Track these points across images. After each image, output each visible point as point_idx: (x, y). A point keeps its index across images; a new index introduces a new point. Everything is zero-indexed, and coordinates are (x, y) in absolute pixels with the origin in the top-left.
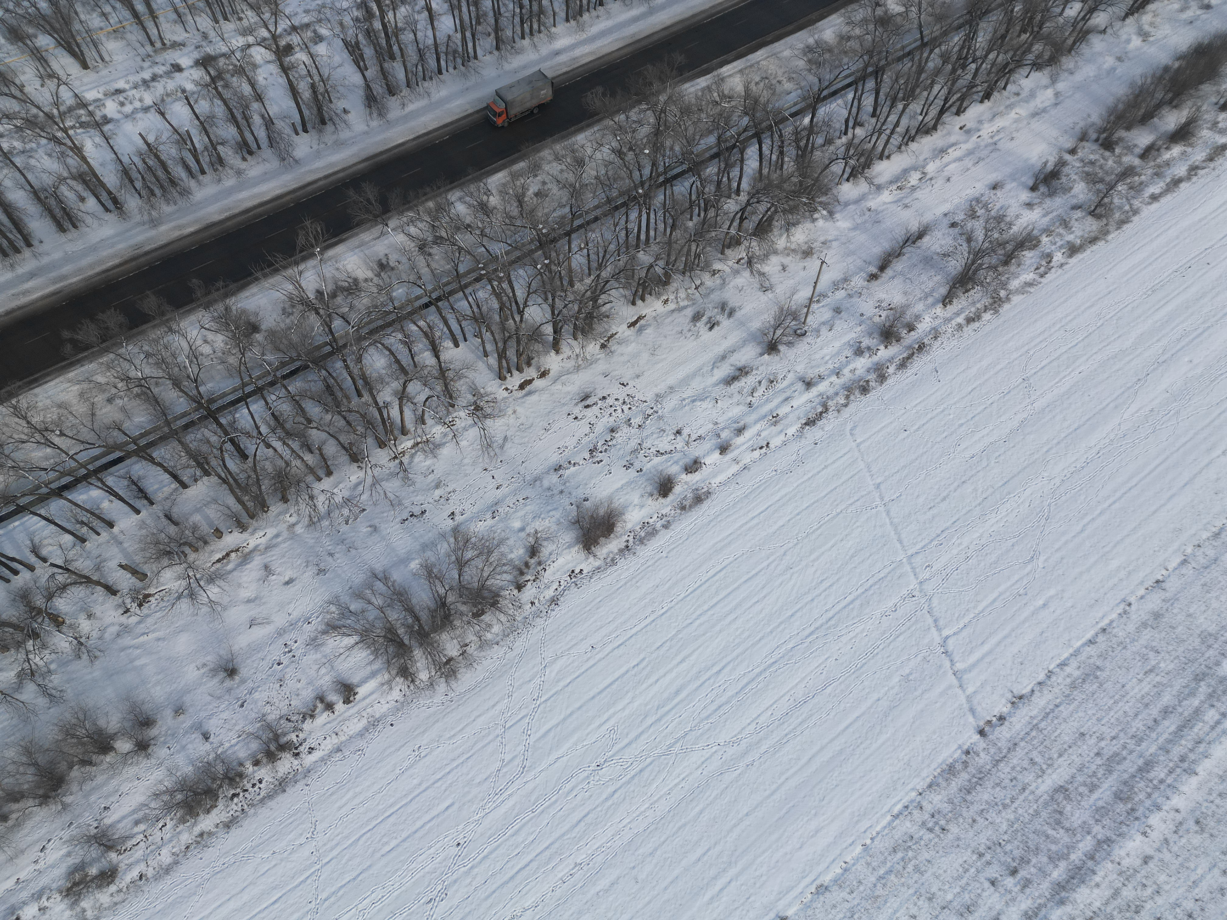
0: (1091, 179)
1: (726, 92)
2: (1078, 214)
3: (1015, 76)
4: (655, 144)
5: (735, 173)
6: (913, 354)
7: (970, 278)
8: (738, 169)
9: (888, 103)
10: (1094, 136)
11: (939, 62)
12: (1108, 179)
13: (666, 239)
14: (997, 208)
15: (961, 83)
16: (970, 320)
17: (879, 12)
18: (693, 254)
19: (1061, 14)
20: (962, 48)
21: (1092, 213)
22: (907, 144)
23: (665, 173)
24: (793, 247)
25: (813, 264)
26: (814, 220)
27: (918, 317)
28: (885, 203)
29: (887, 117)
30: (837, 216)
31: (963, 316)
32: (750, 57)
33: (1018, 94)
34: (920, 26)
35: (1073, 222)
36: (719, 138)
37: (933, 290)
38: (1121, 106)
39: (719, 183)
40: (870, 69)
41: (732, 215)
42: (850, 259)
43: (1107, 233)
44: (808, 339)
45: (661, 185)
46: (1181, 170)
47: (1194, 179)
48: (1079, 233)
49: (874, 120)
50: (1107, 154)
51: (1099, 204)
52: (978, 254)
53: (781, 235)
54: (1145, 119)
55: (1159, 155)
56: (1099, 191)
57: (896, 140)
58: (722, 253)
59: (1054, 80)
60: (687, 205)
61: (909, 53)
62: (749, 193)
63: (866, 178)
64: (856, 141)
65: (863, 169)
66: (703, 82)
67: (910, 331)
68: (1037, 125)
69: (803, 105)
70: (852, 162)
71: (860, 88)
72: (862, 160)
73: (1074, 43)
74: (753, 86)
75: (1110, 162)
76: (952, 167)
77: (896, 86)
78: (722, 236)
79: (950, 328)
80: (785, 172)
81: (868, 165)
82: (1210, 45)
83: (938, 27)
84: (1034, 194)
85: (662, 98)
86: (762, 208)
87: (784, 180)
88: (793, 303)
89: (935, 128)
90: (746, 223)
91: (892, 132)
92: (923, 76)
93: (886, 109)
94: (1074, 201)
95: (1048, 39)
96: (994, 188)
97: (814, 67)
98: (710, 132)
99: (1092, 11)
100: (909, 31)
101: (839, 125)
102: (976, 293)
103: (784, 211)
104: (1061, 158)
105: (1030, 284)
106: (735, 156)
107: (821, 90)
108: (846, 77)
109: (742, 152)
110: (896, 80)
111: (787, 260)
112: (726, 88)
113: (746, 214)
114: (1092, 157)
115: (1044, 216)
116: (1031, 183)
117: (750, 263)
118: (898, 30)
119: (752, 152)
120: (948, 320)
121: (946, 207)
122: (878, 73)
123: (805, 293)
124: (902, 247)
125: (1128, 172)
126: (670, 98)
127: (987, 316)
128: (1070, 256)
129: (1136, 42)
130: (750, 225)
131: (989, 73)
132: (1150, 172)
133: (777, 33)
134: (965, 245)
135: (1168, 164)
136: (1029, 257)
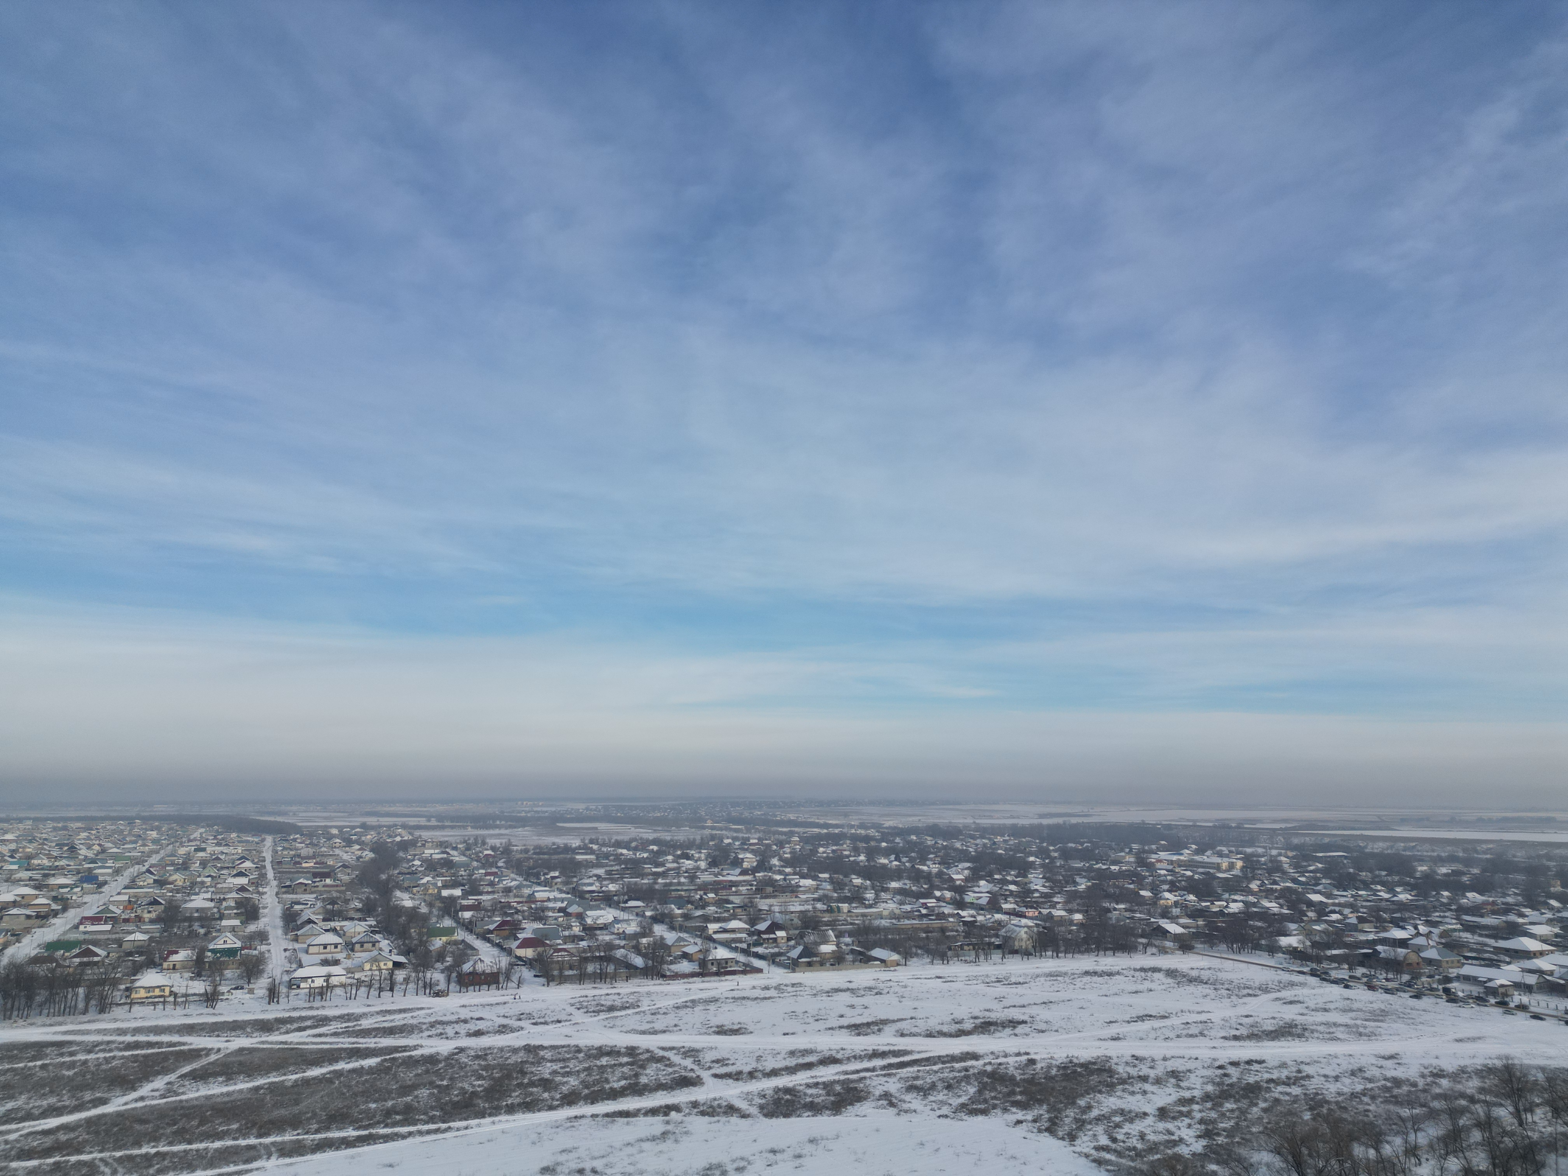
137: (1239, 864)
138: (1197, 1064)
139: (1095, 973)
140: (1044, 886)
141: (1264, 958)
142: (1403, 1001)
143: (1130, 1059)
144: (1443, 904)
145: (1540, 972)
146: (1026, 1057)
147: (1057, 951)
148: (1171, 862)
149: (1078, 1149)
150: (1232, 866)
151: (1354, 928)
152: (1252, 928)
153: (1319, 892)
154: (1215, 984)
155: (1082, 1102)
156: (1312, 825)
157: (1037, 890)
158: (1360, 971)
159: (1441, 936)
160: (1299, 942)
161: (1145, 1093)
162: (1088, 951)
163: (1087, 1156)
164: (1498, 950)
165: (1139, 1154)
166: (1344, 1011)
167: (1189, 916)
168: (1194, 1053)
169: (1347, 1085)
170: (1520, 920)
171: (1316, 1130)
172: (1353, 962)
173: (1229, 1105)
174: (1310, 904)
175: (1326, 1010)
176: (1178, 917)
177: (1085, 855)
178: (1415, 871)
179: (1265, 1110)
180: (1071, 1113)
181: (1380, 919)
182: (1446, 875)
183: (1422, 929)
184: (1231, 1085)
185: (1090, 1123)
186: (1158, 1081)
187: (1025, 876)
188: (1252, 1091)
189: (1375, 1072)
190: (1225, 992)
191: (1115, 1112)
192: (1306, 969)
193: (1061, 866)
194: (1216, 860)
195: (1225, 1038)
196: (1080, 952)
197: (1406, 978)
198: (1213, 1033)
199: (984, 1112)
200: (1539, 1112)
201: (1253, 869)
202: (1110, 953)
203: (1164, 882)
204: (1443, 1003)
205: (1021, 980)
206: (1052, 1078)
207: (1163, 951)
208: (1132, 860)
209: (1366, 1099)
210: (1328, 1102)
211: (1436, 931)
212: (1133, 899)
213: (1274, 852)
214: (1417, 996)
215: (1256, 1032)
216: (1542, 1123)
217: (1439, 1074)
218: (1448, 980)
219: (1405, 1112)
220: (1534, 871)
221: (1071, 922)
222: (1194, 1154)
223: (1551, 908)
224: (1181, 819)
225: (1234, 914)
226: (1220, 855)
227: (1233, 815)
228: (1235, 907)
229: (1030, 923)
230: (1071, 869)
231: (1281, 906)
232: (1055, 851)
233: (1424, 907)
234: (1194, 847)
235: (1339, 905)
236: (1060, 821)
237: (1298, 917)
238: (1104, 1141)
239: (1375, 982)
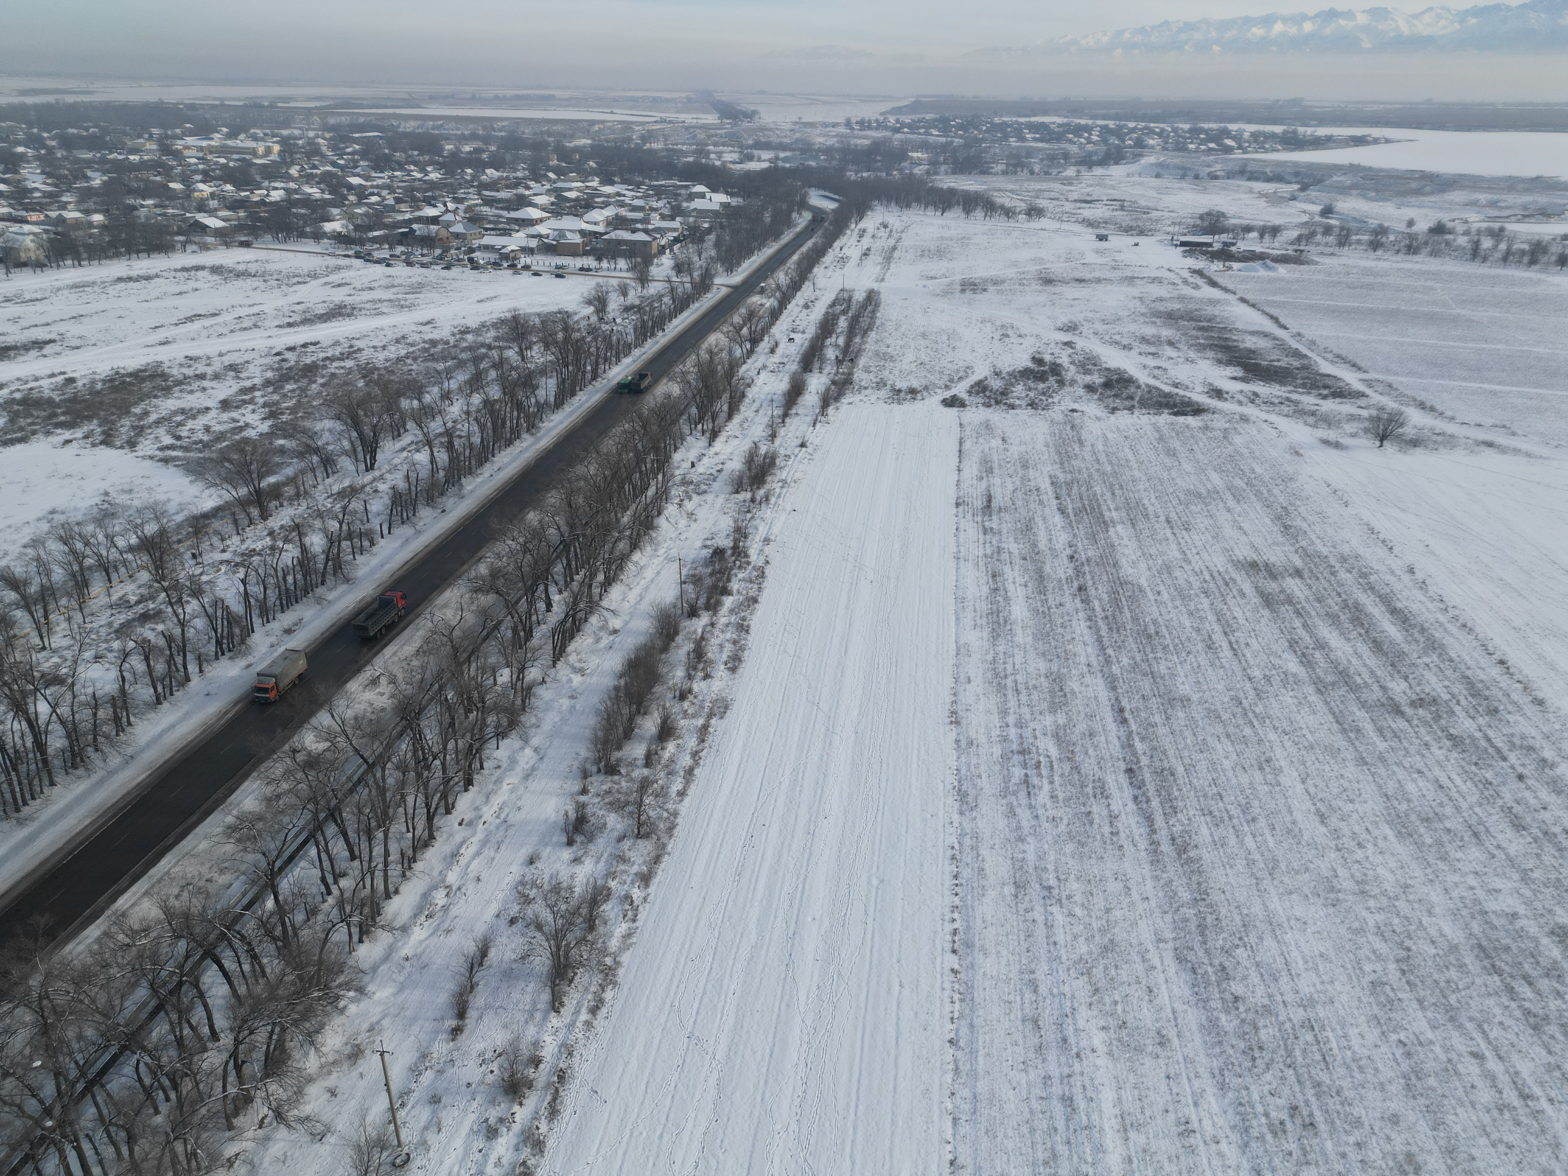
0: (617, 806)
1: (136, 927)
2: (627, 843)
3: (486, 753)
4: (47, 1047)
5: (198, 1015)
6: (557, 1090)
7: (565, 966)
8: (201, 1008)
9: (364, 838)
10: (594, 769)
11: (398, 774)
12: (631, 799)
13: (126, 1165)
14: (546, 880)
15: (433, 784)
16: (594, 1011)
17: (300, 757)
18: (182, 1158)
19: (495, 684)
20: (415, 751)
21: (639, 836)
22: (410, 868)
23: (83, 1074)
24: (331, 1059)
25: (371, 1064)
26: (342, 1011)
27: (537, 1044)
28: (422, 942)
29: (371, 852)
30: (371, 988)
31: (584, 1010)
32: (153, 871)
33: (499, 767)
34: (357, 751)
35: (627, 853)
36: (152, 985)
37: (534, 1003)
38: (600, 734)
39: (180, 1042)
40: (322, 816)
41: (220, 1070)
42: (415, 1029)
43: (664, 846)
44: (418, 1161)
45: (83, 1094)
46: (686, 760)
47: (702, 762)
48: (641, 860)
49: (357, 863)
50: (616, 778)
51: (640, 825)
52: (557, 937)
53: (306, 1055)
54: (628, 733)
55: (660, 758)
56: (631, 813)
57: (395, 871)
58: (230, 1127)
59: (526, 740)
60: (142, 1097)
61: (359, 781)
62: (232, 1030)
63: (382, 927)
64: (347, 895)
65: (373, 919)
66: (94, 931)
67: (537, 1066)
68: (535, 784)
69: (255, 889)
70: (355, 919)
71: (321, 839)
72: (366, 910)
73: (523, 701)
74: (172, 902)
75: (624, 784)
76: (474, 864)
77: (364, 818)
78: (219, 1106)
79: (578, 1032)
80: (271, 977)
81: (376, 911)
82: (637, 658)
83: (377, 743)
84: (574, 848)
85: (35, 982)
86: (261, 1036)
87: (272, 988)
88: (369, 1129)
89: (432, 837)
90: (247, 1070)
91: (386, 864)
92: (389, 795)
93: (364, 845)
94: (616, 834)
95: (496, 708)
96: (531, 862)
97: (248, 844)
98: (134, 985)
99: (522, 670)
100: (347, 760)
101: (315, 888)
102: (582, 977)
103: (295, 1023)
104: (577, 802)
105: (628, 935)
106: (188, 994)
107: (271, 864)
108: (296, 836)
109: (196, 985)
110: (360, 812)
111: (331, 1081)
112: (134, 921)
113: (241, 1057)
114: (604, 787)
115: (597, 862)
116: (564, 839)
117: (279, 1116)
118: (333, 765)
119: (211, 977)
120: (571, 1025)
121: (493, 909)
122: (334, 815)
123: (379, 1107)
124: (471, 977)
125: (644, 785)
126: (48, 975)
127: (608, 995)
128: (647, 886)
129: (577, 679)
130: (254, 1067)
131: (457, 762)
132: (662, 774)
133: (178, 830)
134: (538, 935)
135: (672, 761)
136: (609, 909)
137: (276, 148)
138: (255, 355)
139: (130, 279)
140: (45, 183)
141: (310, 245)
142: (436, 273)
143: (183, 361)
144: (467, 181)
145: (539, 236)
146: (62, 377)
147: (78, 259)
148: (201, 149)
149: (140, 454)
150: (268, 151)
151: (392, 209)
152: (296, 215)
153: (358, 175)
154: (263, 275)
155: (137, 410)
156: (346, 103)
157: (37, 189)
158: (399, 249)
159: (465, 212)
160: (343, 226)
161: (204, 389)
162: (117, 255)
163: (151, 458)
164: (510, 221)
165: (206, 445)
166: (388, 287)
167: (229, 208)
168: (251, 345)
169: (393, 352)
170: (527, 192)
171: (369, 394)
172: (392, 241)
173: (289, 387)
174: (350, 187)
175: (371, 289)
176: (216, 210)
177: (93, 143)
178: (443, 150)
179: (323, 385)
180: (126, 422)
181: (414, 199)
182: (469, 153)
183: (451, 206)
184: (290, 368)
185: (150, 427)
186: (216, 377)
187: (16, 172)
188: (310, 371)
189: (416, 337)
190: (274, 283)
191: (175, 413)
192: (350, 253)
193: (64, 158)
194: (250, 144)
195: (279, 326)
196: (107, 257)
197: (438, 252)
198: (267, 324)
199: (22, 440)
200: (535, 348)
201: (292, 154)
202: (145, 255)
203: (196, 172)
204: (468, 271)
205: (39, 296)
206: (99, 393)
207: (205, 247)
208: (154, 147)
209: (409, 361)
210: (378, 369)
211: (462, 207)
212: (162, 193)
213: (311, 134)
214: (448, 268)
215: (308, 315)
216: (537, 356)
217: (466, 331)
218: (472, 250)
219: (440, 366)
220: (538, 146)
221: (91, 225)
222: (261, 435)
223: (549, 180)
224: (206, 98)
225: (275, 203)
226: (255, 138)
227: (265, 92)
228: (276, 195)
229: (36, 229)
230: (78, 161)
231: (323, 192)
232: (52, 138)
233: (451, 185)
234: (225, 130)
235: (377, 187)
236: (50, 99)
237: (339, 201)
238: (167, 440)
239: (413, 259)
